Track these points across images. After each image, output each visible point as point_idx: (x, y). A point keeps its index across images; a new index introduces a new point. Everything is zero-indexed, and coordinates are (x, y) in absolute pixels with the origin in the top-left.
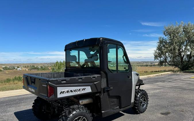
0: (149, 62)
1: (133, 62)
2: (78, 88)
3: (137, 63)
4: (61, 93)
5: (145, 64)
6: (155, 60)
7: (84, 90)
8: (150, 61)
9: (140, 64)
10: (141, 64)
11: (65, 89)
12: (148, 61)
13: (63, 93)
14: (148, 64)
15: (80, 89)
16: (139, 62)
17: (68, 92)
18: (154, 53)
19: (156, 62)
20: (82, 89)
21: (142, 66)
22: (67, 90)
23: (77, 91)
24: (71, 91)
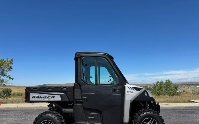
2: (47, 95)
4: (32, 98)
7: (53, 98)
11: (36, 95)
13: (34, 98)
15: (48, 97)
17: (38, 97)
20: (51, 96)
22: (37, 96)
23: (46, 98)
24: (41, 97)
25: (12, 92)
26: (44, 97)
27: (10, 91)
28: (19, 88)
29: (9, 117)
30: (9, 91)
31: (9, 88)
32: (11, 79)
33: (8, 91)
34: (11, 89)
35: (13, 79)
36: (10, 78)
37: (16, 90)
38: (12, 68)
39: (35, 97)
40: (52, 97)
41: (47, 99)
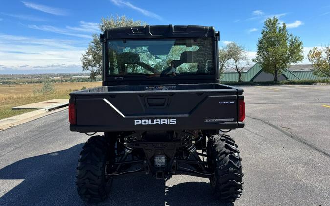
0: (43, 75)
1: (10, 75)
3: (20, 78)
5: (36, 79)
6: (84, 70)
8: (44, 73)
9: (27, 79)
10: (29, 80)
12: (42, 73)
14: (41, 79)
16: (23, 75)
18: (82, 59)
19: (87, 74)
21: (31, 82)
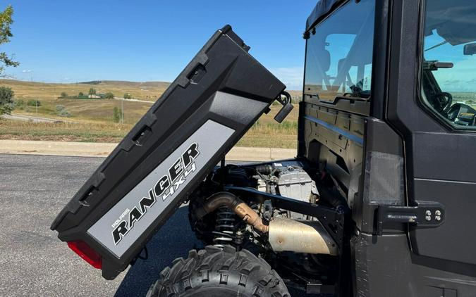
7: (194, 153)
11: (120, 213)
13: (124, 231)
15: (173, 171)
17: (136, 214)
20: (181, 157)
22: (128, 211)
23: (166, 185)
24: (146, 202)
25: (15, 97)
26: (158, 191)
27: (11, 94)
28: (31, 87)
29: (10, 200)
30: (7, 93)
31: (6, 86)
32: (11, 64)
33: (4, 95)
34: (12, 90)
35: (15, 65)
36: (8, 62)
37: (24, 92)
38: (10, 35)
39: (123, 224)
40: (186, 157)
41: (177, 183)
